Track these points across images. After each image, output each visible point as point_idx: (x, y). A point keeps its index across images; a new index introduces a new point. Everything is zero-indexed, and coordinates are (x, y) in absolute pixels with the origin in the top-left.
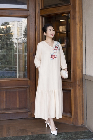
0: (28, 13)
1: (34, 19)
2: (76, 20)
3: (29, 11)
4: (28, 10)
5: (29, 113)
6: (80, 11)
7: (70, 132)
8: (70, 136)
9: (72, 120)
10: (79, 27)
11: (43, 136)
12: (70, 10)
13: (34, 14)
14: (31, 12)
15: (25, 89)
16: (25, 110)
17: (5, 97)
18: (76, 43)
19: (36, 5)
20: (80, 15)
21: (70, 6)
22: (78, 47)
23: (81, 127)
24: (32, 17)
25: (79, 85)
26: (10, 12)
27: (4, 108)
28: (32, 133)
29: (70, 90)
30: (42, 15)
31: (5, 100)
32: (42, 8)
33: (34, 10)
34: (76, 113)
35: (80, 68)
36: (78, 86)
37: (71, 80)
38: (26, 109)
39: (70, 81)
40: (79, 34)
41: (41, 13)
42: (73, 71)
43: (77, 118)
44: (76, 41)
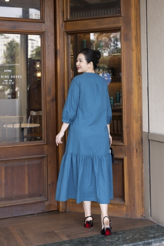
0: (43, 27)
1: (52, 38)
2: (131, 42)
3: (44, 23)
4: (42, 21)
5: (47, 203)
6: (137, 28)
7: (130, 230)
8: (133, 236)
9: (124, 209)
10: (136, 55)
11: (89, 239)
12: (120, 25)
13: (53, 29)
14: (48, 25)
15: (38, 162)
16: (38, 199)
17: (3, 176)
18: (131, 81)
19: (57, 13)
20: (137, 34)
21: (121, 18)
22: (135, 87)
23: (141, 220)
24: (49, 34)
25: (137, 150)
26: (11, 24)
27: (3, 196)
28: (68, 236)
29: (122, 160)
30: (67, 30)
31: (3, 182)
32: (67, 19)
33: (53, 20)
34: (132, 197)
35: (137, 122)
36: (135, 151)
37: (123, 142)
38: (40, 195)
39: (122, 144)
40: (136, 64)
41: (65, 28)
42: (127, 127)
43: (134, 205)
44: (132, 77)
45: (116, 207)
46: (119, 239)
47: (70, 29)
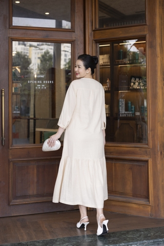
0: (74, 36)
1: (82, 46)
2: (155, 49)
3: (74, 32)
4: (72, 30)
6: (161, 36)
7: (152, 228)
8: (154, 234)
9: (149, 209)
10: (161, 61)
12: (145, 33)
13: (82, 38)
14: (78, 34)
17: (35, 175)
18: (156, 86)
19: (87, 23)
20: (162, 42)
21: (146, 26)
24: (79, 42)
25: (161, 153)
26: (44, 33)
27: (35, 193)
29: (147, 161)
30: (96, 39)
31: (35, 180)
32: (96, 28)
33: (83, 30)
34: (157, 197)
35: (162, 125)
36: (159, 153)
37: (148, 144)
39: (146, 146)
40: (161, 70)
41: (94, 37)
42: (151, 131)
43: (158, 205)
44: (156, 82)
45: (141, 207)
46: (140, 235)
47: (98, 38)
